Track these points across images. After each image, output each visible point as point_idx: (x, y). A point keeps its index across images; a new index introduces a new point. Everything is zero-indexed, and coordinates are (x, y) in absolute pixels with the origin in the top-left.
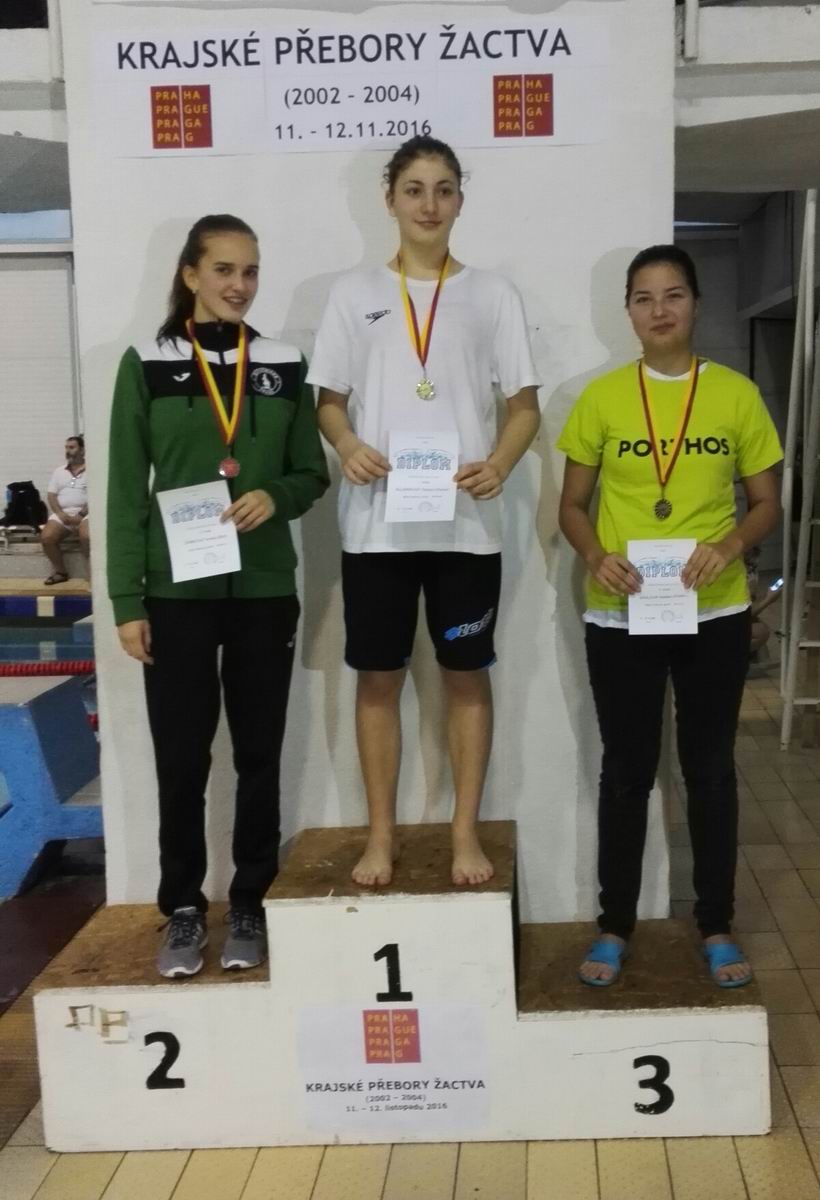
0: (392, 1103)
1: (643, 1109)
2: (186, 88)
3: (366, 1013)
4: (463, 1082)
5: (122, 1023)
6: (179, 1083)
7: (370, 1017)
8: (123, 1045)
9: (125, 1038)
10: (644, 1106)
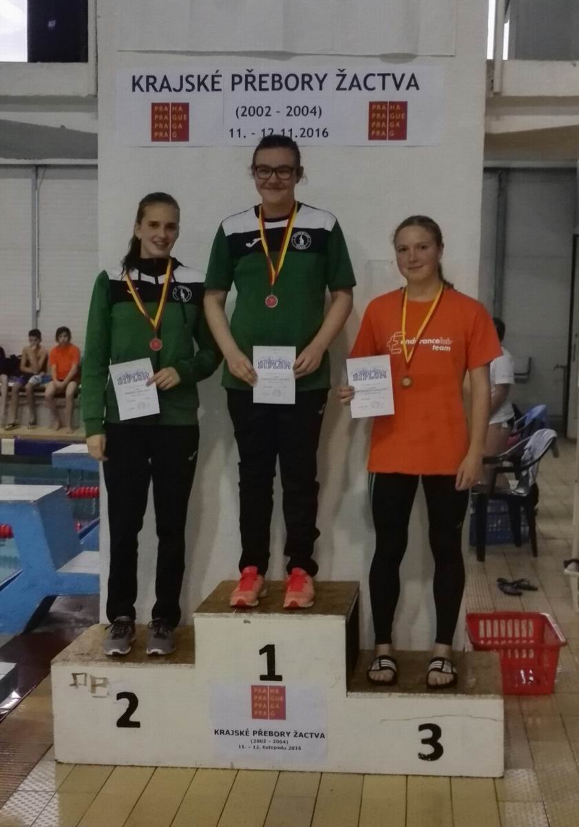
0: (267, 744)
2: (174, 105)
3: (253, 687)
4: (312, 734)
5: (103, 685)
6: (137, 725)
7: (255, 690)
8: (104, 699)
9: (105, 694)
10: (424, 755)
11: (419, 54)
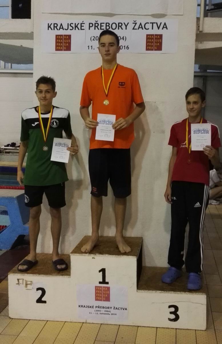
0: (102, 312)
1: (170, 320)
2: (65, 35)
3: (96, 287)
4: (121, 308)
5: (31, 284)
6: (45, 302)
7: (97, 288)
8: (31, 290)
9: (31, 288)
10: (171, 319)
11: (168, 14)
